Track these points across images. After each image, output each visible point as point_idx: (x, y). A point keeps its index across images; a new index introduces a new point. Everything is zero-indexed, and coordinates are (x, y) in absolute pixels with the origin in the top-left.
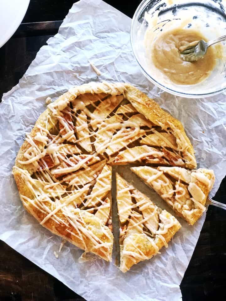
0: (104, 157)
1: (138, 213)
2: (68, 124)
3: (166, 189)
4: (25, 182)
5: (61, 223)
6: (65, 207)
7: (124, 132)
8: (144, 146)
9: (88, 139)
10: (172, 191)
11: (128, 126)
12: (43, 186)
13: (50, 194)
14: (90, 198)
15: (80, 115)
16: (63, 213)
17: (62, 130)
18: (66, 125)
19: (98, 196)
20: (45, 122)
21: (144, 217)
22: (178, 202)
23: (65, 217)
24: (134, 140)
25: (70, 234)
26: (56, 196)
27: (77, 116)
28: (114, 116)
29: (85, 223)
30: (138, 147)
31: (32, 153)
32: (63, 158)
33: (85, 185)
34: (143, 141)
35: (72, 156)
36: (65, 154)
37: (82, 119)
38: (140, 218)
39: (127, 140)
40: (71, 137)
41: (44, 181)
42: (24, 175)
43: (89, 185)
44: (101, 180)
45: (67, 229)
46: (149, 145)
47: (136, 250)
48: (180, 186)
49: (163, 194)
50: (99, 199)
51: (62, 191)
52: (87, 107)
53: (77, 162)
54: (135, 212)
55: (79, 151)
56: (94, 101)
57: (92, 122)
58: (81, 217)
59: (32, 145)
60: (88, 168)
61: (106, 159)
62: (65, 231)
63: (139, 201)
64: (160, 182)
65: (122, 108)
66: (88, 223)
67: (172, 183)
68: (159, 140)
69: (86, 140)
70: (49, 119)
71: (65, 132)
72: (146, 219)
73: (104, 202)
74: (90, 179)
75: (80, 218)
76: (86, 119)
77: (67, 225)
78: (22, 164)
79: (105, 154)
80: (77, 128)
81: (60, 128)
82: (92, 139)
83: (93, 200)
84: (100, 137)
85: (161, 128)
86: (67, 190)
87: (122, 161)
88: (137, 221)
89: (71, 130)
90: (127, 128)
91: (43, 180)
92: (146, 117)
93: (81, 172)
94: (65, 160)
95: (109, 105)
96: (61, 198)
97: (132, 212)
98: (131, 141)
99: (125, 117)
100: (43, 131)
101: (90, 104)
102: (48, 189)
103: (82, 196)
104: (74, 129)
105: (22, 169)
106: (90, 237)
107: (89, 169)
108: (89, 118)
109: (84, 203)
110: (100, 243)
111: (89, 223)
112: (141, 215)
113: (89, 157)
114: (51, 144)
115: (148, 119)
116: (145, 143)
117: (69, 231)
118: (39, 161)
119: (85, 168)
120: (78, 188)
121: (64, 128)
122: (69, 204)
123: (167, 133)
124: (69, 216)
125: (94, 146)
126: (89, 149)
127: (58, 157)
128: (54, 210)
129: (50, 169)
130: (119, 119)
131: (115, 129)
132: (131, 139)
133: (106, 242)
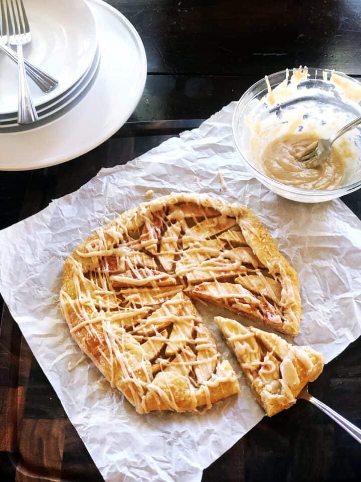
0: (183, 281)
1: (193, 351)
2: (154, 231)
3: (250, 357)
4: (72, 276)
5: (94, 337)
6: (109, 323)
7: (220, 261)
8: (238, 285)
9: (171, 255)
10: (257, 362)
11: (228, 256)
12: (93, 290)
13: (98, 301)
14: (144, 324)
15: (174, 226)
16: (103, 326)
17: (144, 235)
18: (151, 231)
19: (155, 324)
20: (127, 218)
21: (197, 359)
22: (260, 378)
23: (103, 332)
24: (227, 274)
25: (101, 354)
26: (104, 306)
27: (170, 225)
28: (215, 240)
29: (124, 348)
30: (230, 284)
31: (97, 246)
32: (131, 265)
33: (144, 306)
34: (240, 279)
35: (143, 268)
36: (136, 263)
37: (174, 230)
38: (192, 357)
39: (219, 272)
40: (152, 246)
41: (97, 285)
42: (75, 267)
43: (150, 308)
44: (167, 306)
45: (98, 347)
46: (245, 287)
47: (167, 390)
48: (270, 359)
49: (244, 362)
50: (154, 328)
51: (114, 304)
52: (186, 219)
53: (146, 276)
54: (189, 348)
55: (155, 265)
56: (198, 215)
57: (184, 237)
58: (123, 339)
59: (100, 237)
60: (156, 288)
61: (184, 285)
62: (96, 348)
63: (200, 337)
64: (246, 345)
65: (229, 234)
66: (127, 349)
67: (262, 353)
68: (260, 285)
69: (169, 255)
70: (134, 217)
71: (147, 237)
72: (198, 362)
73: (160, 334)
74: (154, 302)
75: (120, 340)
76: (179, 232)
77: (101, 341)
78: (79, 256)
79: (185, 278)
80: (164, 238)
81: (143, 232)
82: (177, 257)
83: (147, 327)
84: (188, 257)
85: (268, 271)
86: (121, 305)
87: (203, 293)
88: (187, 360)
89: (155, 238)
90: (225, 258)
91: (97, 283)
92: (253, 251)
93: (146, 290)
94: (133, 270)
95: (215, 225)
96: (108, 311)
97: (186, 346)
98: (223, 274)
99: (228, 245)
100: (120, 227)
101: (192, 218)
102: (97, 295)
103: (135, 318)
104: (160, 240)
105: (77, 260)
106: (123, 366)
107: (158, 289)
108: (183, 233)
109: (134, 327)
110: (132, 377)
111: (129, 350)
112: (195, 355)
113: (163, 275)
114: (124, 246)
115: (255, 255)
116: (241, 283)
117: (100, 350)
118: (101, 258)
119: (153, 286)
120: (135, 307)
121: (148, 233)
122: (116, 321)
123: (274, 279)
124: (109, 333)
125: (175, 266)
126: (168, 267)
127: (125, 262)
128: (93, 318)
129: (110, 274)
130: (220, 245)
131: (209, 255)
132: (226, 272)
133: (139, 379)
